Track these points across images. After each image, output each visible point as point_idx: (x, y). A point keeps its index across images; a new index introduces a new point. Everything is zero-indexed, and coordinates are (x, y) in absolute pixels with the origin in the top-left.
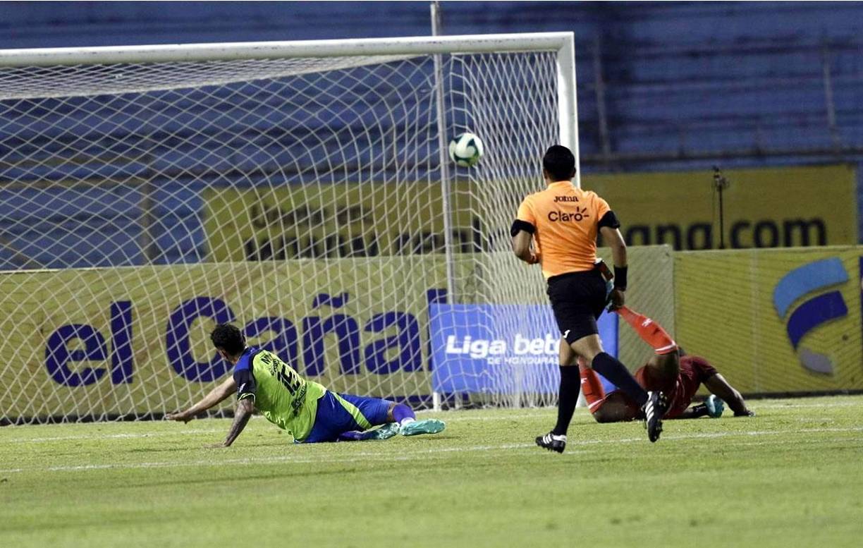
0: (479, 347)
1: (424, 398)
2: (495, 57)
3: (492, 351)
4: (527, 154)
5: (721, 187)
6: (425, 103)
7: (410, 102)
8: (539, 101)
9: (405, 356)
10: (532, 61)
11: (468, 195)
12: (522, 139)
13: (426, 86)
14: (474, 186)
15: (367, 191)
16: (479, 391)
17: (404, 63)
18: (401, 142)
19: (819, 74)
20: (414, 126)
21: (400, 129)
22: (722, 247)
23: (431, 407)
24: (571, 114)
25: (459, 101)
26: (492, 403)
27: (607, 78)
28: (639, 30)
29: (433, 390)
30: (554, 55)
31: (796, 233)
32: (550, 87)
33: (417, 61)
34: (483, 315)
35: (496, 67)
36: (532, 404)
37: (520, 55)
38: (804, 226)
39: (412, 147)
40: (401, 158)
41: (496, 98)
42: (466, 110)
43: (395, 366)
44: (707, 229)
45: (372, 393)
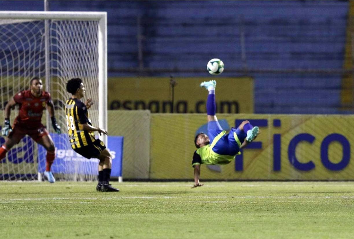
0: (61, 153)
1: (33, 175)
2: (71, 22)
3: (67, 155)
4: (84, 67)
5: (173, 85)
6: (39, 42)
7: (32, 41)
8: (90, 43)
9: (26, 156)
10: (88, 24)
11: (57, 84)
12: (82, 60)
13: (40, 34)
14: (60, 80)
15: (11, 80)
16: (58, 173)
17: (29, 23)
18: (27, 59)
19: (239, 36)
20: (33, 52)
21: (27, 52)
22: (192, 112)
23: (37, 179)
24: (104, 49)
25: (54, 41)
26: (64, 179)
27: (144, 34)
28: (161, 13)
29: (38, 171)
30: (97, 22)
31: (226, 107)
32: (95, 37)
33: (36, 22)
34: (62, 139)
35: (72, 27)
36: (82, 180)
37: (82, 22)
38: (229, 104)
39: (32, 62)
40: (27, 66)
41: (71, 41)
42: (57, 46)
43: (21, 160)
44: (185, 104)
45: (10, 172)
